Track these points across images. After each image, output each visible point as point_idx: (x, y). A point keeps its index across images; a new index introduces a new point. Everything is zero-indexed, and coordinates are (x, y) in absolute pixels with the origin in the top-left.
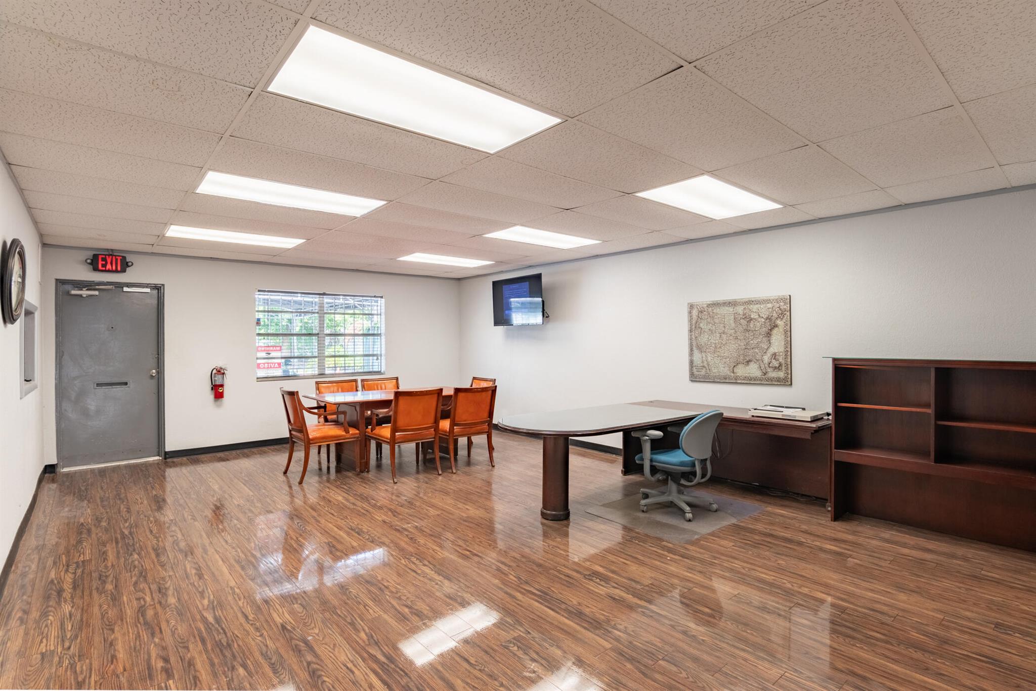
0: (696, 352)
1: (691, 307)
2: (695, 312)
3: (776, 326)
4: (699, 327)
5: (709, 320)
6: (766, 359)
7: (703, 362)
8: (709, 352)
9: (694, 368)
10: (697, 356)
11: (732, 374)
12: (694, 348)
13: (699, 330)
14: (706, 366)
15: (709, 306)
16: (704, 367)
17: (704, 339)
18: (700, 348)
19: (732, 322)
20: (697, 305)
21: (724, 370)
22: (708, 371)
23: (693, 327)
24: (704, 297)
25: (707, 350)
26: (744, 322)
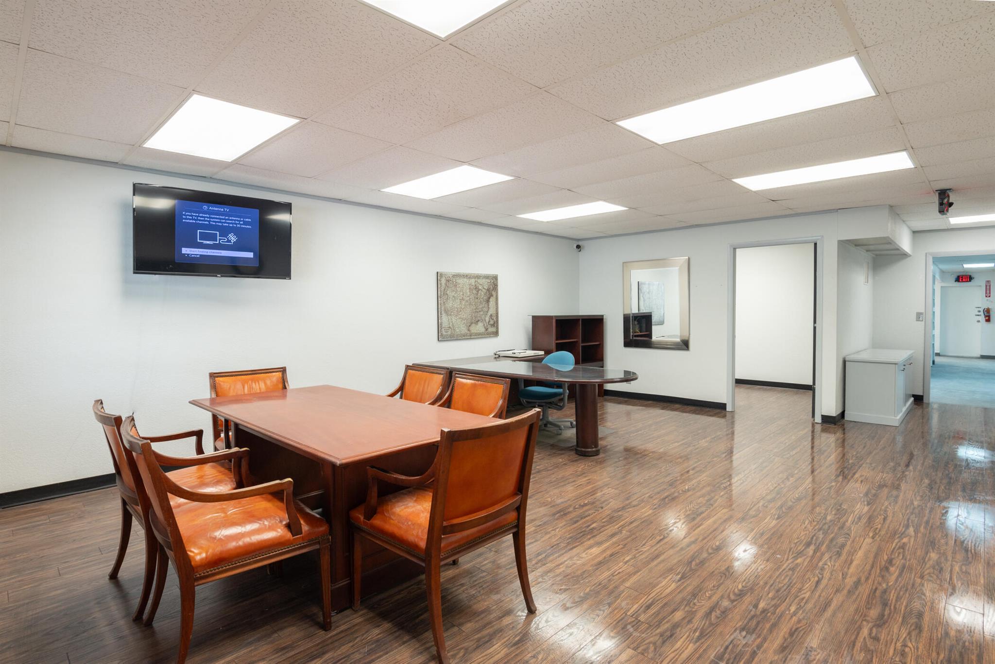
0: (444, 316)
1: (439, 276)
2: (443, 281)
3: (492, 296)
4: (447, 294)
5: (453, 288)
6: (487, 319)
7: (449, 324)
8: (453, 315)
9: (443, 329)
10: (445, 319)
11: (468, 332)
12: (443, 312)
13: (446, 296)
14: (452, 327)
15: (454, 276)
16: (449, 327)
17: (450, 304)
18: (446, 312)
19: (468, 291)
20: (445, 275)
21: (464, 330)
22: (453, 331)
23: (442, 293)
24: (450, 269)
25: (452, 313)
26: (474, 292)
